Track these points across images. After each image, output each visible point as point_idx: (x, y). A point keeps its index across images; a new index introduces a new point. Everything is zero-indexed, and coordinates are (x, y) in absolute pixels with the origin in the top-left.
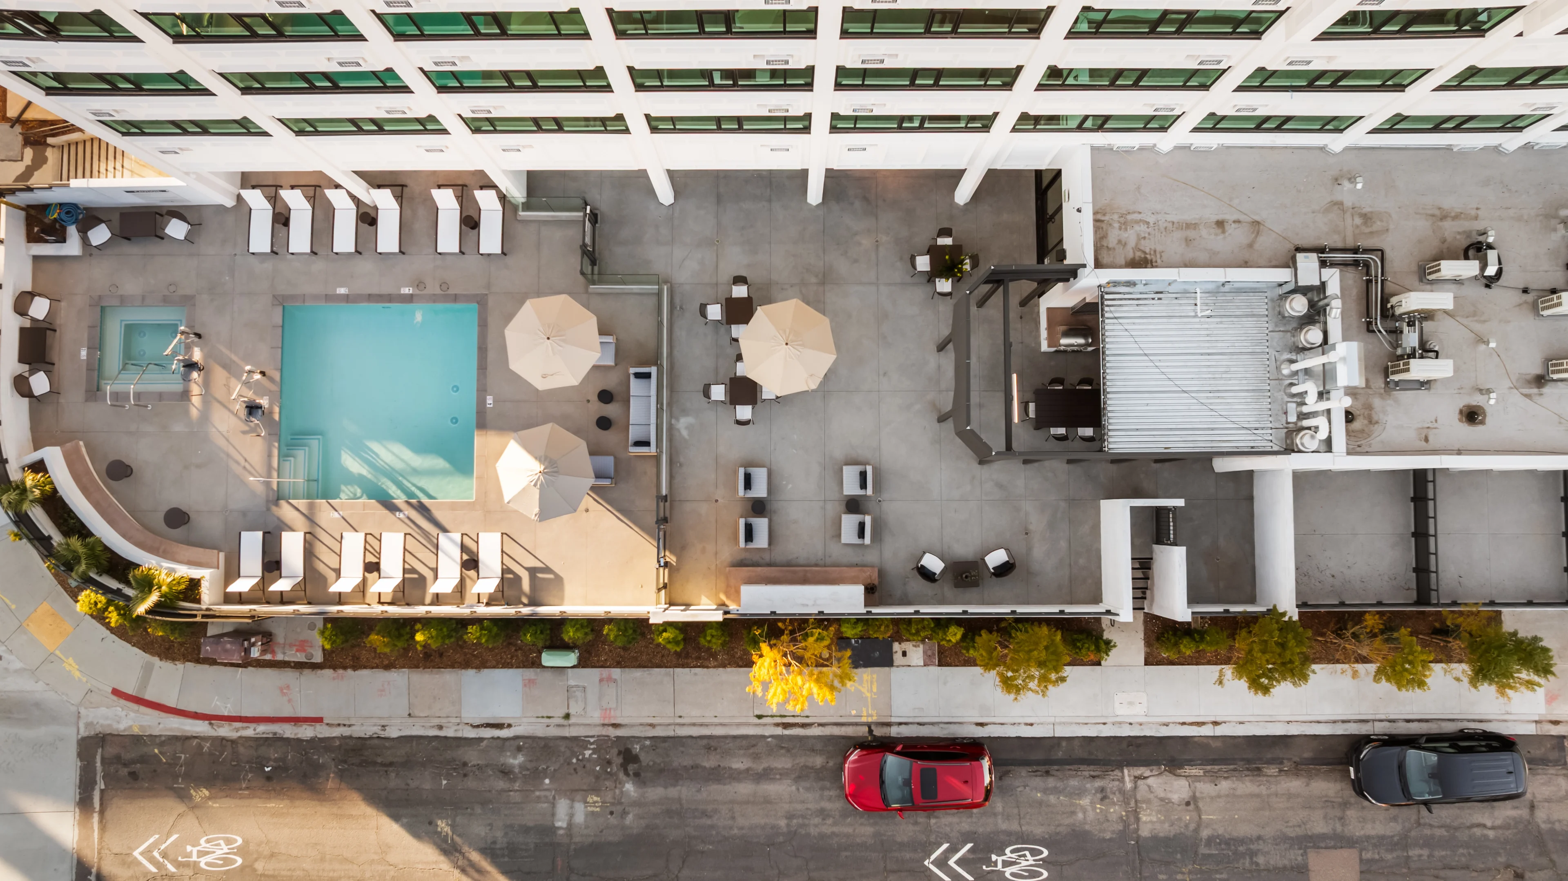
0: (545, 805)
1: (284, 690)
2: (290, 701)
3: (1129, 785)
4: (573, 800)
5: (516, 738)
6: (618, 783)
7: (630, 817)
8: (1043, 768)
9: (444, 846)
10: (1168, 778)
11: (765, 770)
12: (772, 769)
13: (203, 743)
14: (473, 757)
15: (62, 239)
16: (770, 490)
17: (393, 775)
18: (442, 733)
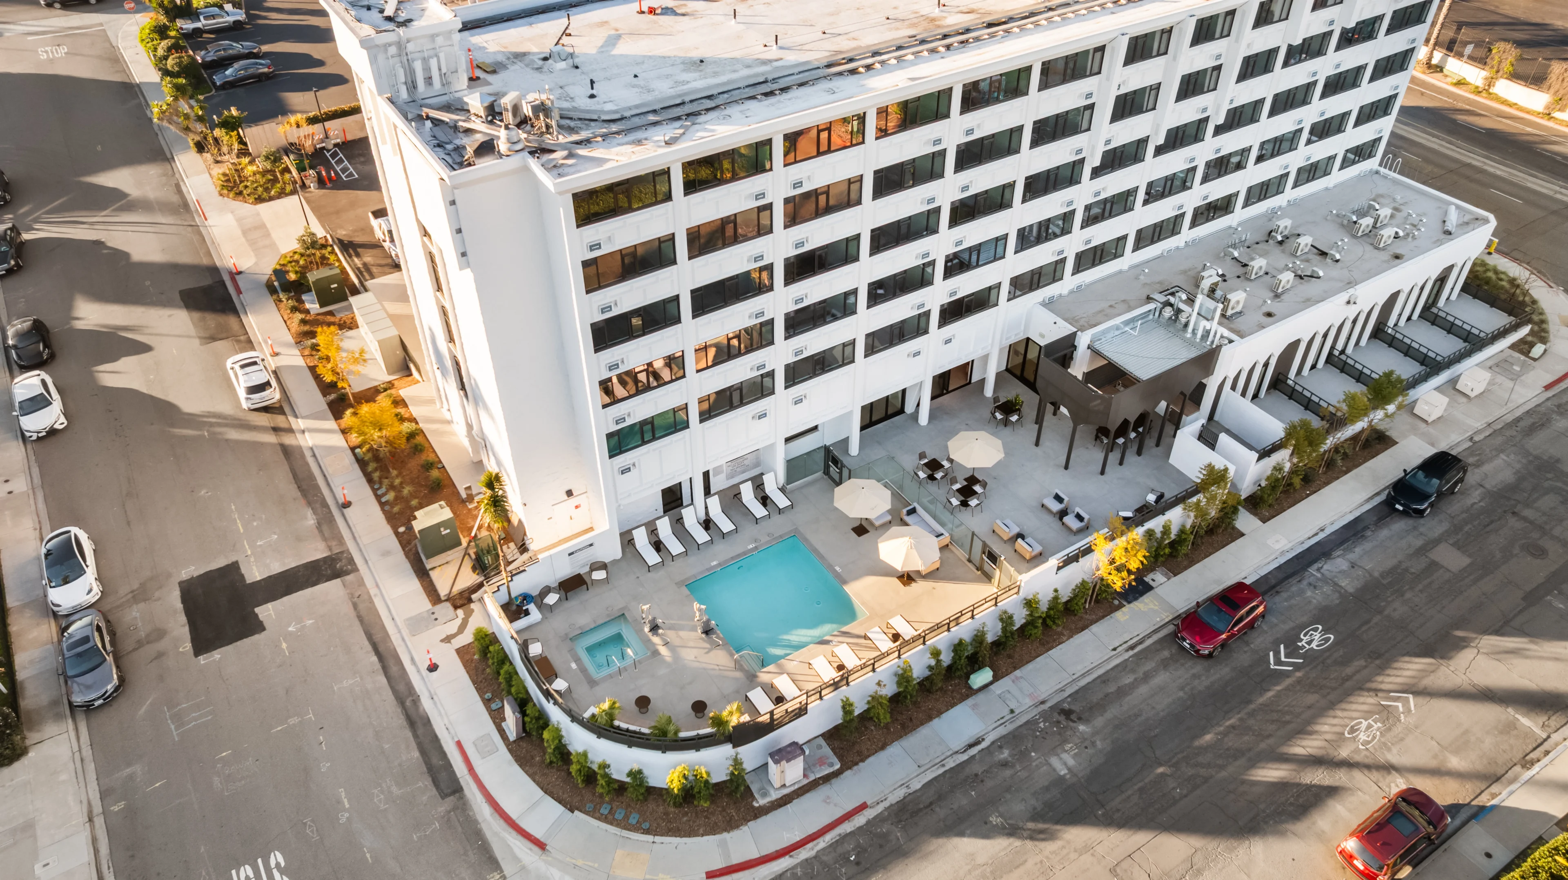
0: (1045, 768)
1: (827, 800)
2: (835, 805)
3: (1319, 575)
4: (1058, 755)
5: (993, 743)
6: (1074, 730)
7: (1098, 743)
8: (1273, 591)
9: (1006, 831)
10: (1330, 562)
11: (1144, 673)
12: (1148, 671)
13: (795, 871)
14: (978, 768)
15: (527, 613)
16: (1018, 526)
17: (938, 809)
18: (947, 768)
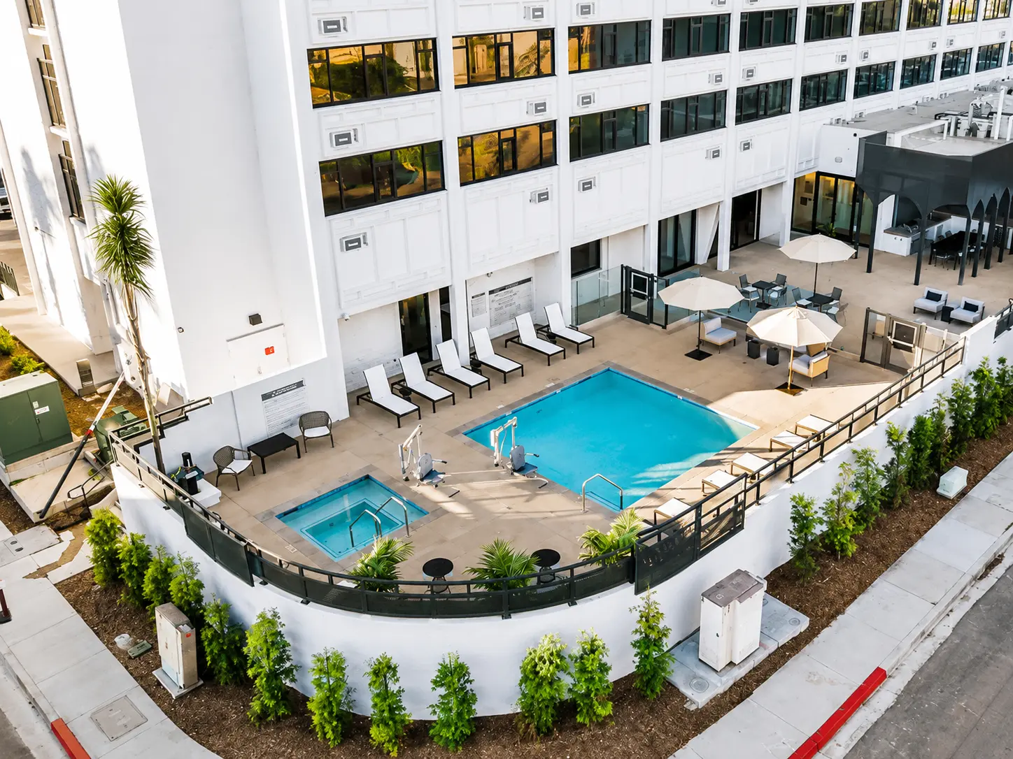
2: (830, 682)
18: (973, 601)
